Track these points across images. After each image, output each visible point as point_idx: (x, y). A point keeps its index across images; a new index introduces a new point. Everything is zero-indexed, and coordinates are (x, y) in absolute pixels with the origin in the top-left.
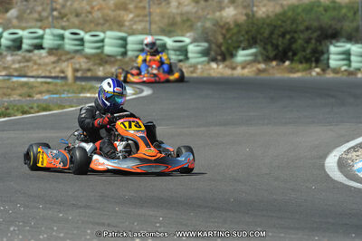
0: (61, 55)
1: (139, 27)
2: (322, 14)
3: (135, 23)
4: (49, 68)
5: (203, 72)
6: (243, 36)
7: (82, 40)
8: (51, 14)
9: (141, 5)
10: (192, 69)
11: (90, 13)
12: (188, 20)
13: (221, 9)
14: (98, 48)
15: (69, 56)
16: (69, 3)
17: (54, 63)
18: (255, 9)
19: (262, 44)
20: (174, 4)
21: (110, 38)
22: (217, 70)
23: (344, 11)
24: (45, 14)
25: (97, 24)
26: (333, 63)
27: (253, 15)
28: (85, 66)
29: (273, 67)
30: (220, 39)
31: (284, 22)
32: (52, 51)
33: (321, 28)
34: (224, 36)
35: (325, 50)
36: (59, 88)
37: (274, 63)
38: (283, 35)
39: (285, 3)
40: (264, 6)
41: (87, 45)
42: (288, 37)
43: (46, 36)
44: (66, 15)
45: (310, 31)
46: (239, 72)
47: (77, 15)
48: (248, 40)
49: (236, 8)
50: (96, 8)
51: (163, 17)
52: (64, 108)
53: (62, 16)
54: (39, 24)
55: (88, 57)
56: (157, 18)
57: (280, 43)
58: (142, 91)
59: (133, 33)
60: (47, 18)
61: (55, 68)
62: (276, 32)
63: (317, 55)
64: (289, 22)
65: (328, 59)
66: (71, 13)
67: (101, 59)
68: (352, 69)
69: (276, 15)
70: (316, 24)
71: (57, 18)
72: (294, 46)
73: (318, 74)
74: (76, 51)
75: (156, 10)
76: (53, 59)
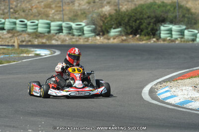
0: (14, 33)
1: (57, 17)
2: (157, 9)
3: (55, 15)
4: (7, 40)
5: (92, 41)
6: (114, 21)
7: (26, 25)
8: (9, 11)
9: (59, 5)
10: (86, 40)
11: (31, 10)
12: (84, 13)
13: (102, 7)
14: (35, 29)
15: (18, 34)
16: (19, 5)
17: (10, 37)
18: (121, 7)
19: (124, 26)
20: (77, 4)
21: (41, 23)
22: (100, 40)
23: (169, 7)
24: (6, 11)
25: (35, 16)
26: (163, 36)
27: (119, 10)
28: (27, 39)
29: (130, 38)
30: (101, 23)
31: (135, 13)
32: (9, 31)
33: (156, 17)
34: (104, 22)
35: (158, 29)
36: (9, 51)
37: (131, 36)
38: (135, 21)
39: (137, 3)
40: (126, 5)
41: (28, 27)
42: (138, 22)
43: (6, 23)
44: (17, 11)
45: (150, 19)
46: (112, 41)
47: (24, 11)
48: (117, 24)
49: (110, 6)
50: (34, 7)
51: (71, 12)
52: (10, 62)
53: (15, 12)
54: (3, 16)
55: (29, 34)
56: (67, 12)
57: (134, 25)
58: (55, 52)
59: (54, 21)
60: (7, 13)
61: (11, 40)
62: (132, 19)
63: (154, 31)
64: (138, 14)
65: (160, 33)
66: (20, 10)
67: (37, 35)
68: (173, 39)
69: (131, 10)
70: (153, 15)
71: (13, 13)
72: (141, 27)
73: (154, 41)
74: (23, 31)
75: (66, 8)
76: (10, 35)
